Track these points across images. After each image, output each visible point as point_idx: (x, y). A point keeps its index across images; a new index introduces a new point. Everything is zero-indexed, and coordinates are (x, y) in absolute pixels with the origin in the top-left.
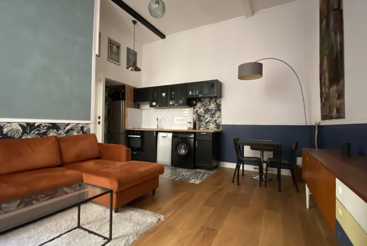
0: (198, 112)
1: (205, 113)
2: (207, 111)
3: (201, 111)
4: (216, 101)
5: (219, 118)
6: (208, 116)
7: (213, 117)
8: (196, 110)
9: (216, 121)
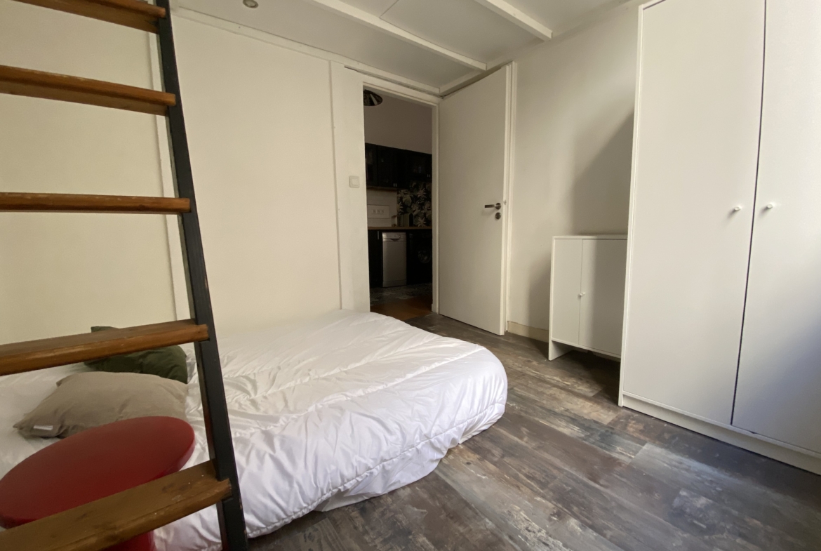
0: (404, 200)
1: (413, 202)
2: (415, 199)
3: (407, 198)
4: (424, 186)
5: (428, 210)
6: (415, 207)
7: (422, 209)
8: (400, 195)
9: (425, 214)
